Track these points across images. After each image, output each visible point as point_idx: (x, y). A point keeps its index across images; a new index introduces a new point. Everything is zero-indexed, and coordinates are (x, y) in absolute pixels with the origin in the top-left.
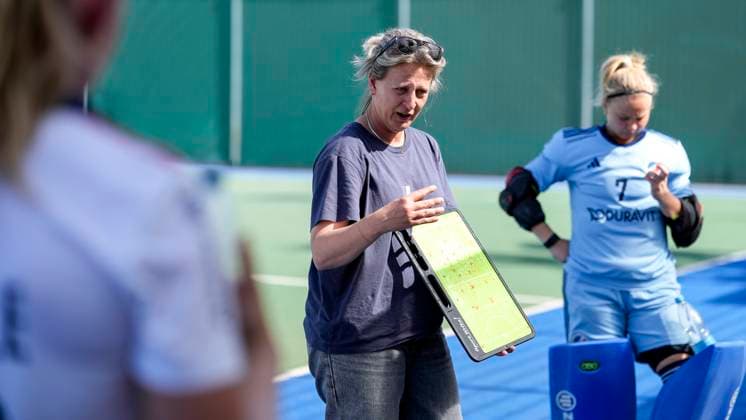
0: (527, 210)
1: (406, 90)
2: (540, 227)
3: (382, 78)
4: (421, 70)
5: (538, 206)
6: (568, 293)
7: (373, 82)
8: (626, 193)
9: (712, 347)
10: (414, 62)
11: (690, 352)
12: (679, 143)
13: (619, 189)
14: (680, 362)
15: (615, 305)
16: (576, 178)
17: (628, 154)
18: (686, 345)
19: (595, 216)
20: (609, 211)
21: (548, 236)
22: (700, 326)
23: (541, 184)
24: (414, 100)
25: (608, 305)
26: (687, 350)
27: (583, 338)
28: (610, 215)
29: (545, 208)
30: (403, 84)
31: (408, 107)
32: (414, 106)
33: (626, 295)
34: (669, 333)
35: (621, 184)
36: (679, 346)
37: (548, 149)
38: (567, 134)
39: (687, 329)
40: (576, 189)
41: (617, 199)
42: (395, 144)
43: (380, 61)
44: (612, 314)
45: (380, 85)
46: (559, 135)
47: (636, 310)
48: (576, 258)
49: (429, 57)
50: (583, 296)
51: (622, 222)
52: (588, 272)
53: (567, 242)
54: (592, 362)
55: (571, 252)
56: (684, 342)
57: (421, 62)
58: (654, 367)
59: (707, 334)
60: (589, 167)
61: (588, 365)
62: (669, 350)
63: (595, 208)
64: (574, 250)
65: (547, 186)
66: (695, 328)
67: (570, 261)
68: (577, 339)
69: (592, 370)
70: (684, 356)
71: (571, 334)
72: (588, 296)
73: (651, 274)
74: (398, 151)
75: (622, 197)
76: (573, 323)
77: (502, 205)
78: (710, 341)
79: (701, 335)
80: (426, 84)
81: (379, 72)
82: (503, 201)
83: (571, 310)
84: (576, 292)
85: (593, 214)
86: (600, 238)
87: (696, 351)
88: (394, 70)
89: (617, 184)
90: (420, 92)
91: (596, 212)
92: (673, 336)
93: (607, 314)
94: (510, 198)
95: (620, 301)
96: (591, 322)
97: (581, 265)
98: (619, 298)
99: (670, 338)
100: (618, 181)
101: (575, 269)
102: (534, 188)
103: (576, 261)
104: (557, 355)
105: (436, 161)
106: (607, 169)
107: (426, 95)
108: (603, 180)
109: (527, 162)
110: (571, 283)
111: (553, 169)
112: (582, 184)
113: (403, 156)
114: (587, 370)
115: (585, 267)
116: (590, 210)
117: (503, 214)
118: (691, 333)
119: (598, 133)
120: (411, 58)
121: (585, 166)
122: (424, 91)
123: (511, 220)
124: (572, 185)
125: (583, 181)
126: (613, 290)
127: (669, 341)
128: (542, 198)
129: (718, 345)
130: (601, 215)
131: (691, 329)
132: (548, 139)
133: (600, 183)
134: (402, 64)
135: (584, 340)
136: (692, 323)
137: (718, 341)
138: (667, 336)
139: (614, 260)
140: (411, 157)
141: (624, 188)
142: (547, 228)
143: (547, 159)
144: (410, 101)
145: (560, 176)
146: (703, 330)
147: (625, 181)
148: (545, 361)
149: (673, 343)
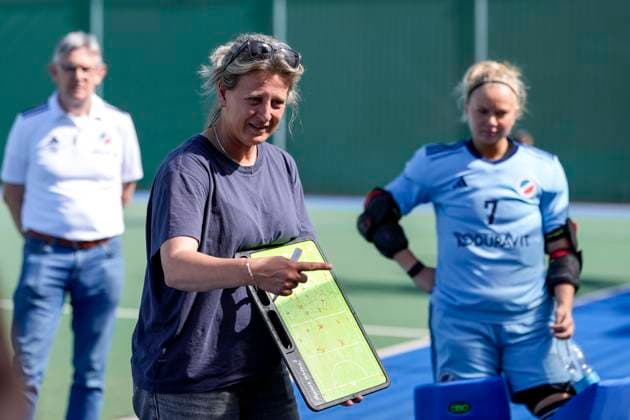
0: (387, 236)
1: (259, 100)
2: (401, 254)
3: (232, 88)
4: (276, 77)
5: (400, 232)
6: (435, 327)
7: (223, 93)
8: (496, 216)
9: (595, 386)
10: (269, 69)
11: (572, 392)
12: (556, 159)
13: (489, 211)
14: (562, 402)
15: (486, 340)
16: (441, 199)
17: (497, 172)
18: (567, 384)
19: (463, 241)
20: (478, 236)
21: (411, 265)
22: (581, 362)
23: (402, 206)
24: (270, 111)
25: (479, 340)
26: (568, 389)
27: (451, 377)
28: (479, 240)
29: (409, 233)
30: (255, 93)
31: (263, 119)
32: (269, 117)
33: (498, 328)
34: (547, 371)
35: (491, 206)
36: (559, 384)
37: (410, 168)
38: (430, 151)
39: (567, 366)
40: (441, 211)
41: (486, 222)
42: (244, 163)
43: (231, 69)
44: (484, 350)
45: (231, 96)
46: (422, 152)
47: (510, 345)
48: (444, 289)
49: (285, 63)
50: (452, 332)
51: (492, 248)
52: (457, 304)
53: (433, 271)
54: (462, 403)
55: (437, 282)
56: (565, 380)
57: (277, 68)
58: (531, 408)
59: (589, 371)
60: (455, 187)
61: (460, 408)
62: (548, 389)
63: (463, 232)
64: (441, 279)
65: (409, 210)
66: (576, 363)
67: (437, 292)
68: (445, 379)
69: (463, 412)
70: (565, 396)
71: (438, 371)
72: (455, 331)
73: (526, 305)
74: (248, 171)
75: (491, 219)
76: (441, 361)
77: (361, 230)
78: (594, 378)
79: (584, 371)
80: (282, 94)
81: (228, 80)
82: (362, 226)
83: (439, 346)
84: (442, 326)
85: (461, 239)
86: (468, 267)
87: (579, 390)
88: (246, 78)
89: (486, 206)
90: (276, 102)
91: (464, 237)
92: (551, 374)
93: (477, 350)
94: (369, 224)
95: (493, 336)
96: (460, 360)
97: (449, 296)
98: (491, 333)
99: (549, 376)
100: (487, 203)
101: (442, 301)
102: (395, 210)
103: (443, 292)
104: (423, 396)
105: (292, 182)
106: (475, 190)
107: (283, 107)
108: (471, 201)
109: (386, 183)
110: (437, 317)
111: (416, 190)
112: (448, 206)
113: (253, 178)
114: (457, 413)
115: (452, 298)
116: (457, 235)
117: (361, 240)
118: (572, 371)
119: (464, 149)
120: (265, 64)
121: (450, 187)
122: (281, 102)
123: (371, 248)
124: (438, 207)
125: (450, 202)
126: (484, 324)
127: (547, 379)
128: (405, 222)
129: (601, 384)
130: (469, 241)
131: (572, 366)
132: (410, 156)
133: (468, 205)
134: (255, 70)
135: (453, 380)
136: (572, 358)
137: (602, 378)
138: (545, 374)
139: (485, 291)
140: (262, 178)
141: (494, 210)
142: (411, 255)
143: (408, 179)
144: (265, 111)
145: (423, 198)
146: (584, 366)
147: (495, 202)
148: (410, 406)
149: (551, 381)
